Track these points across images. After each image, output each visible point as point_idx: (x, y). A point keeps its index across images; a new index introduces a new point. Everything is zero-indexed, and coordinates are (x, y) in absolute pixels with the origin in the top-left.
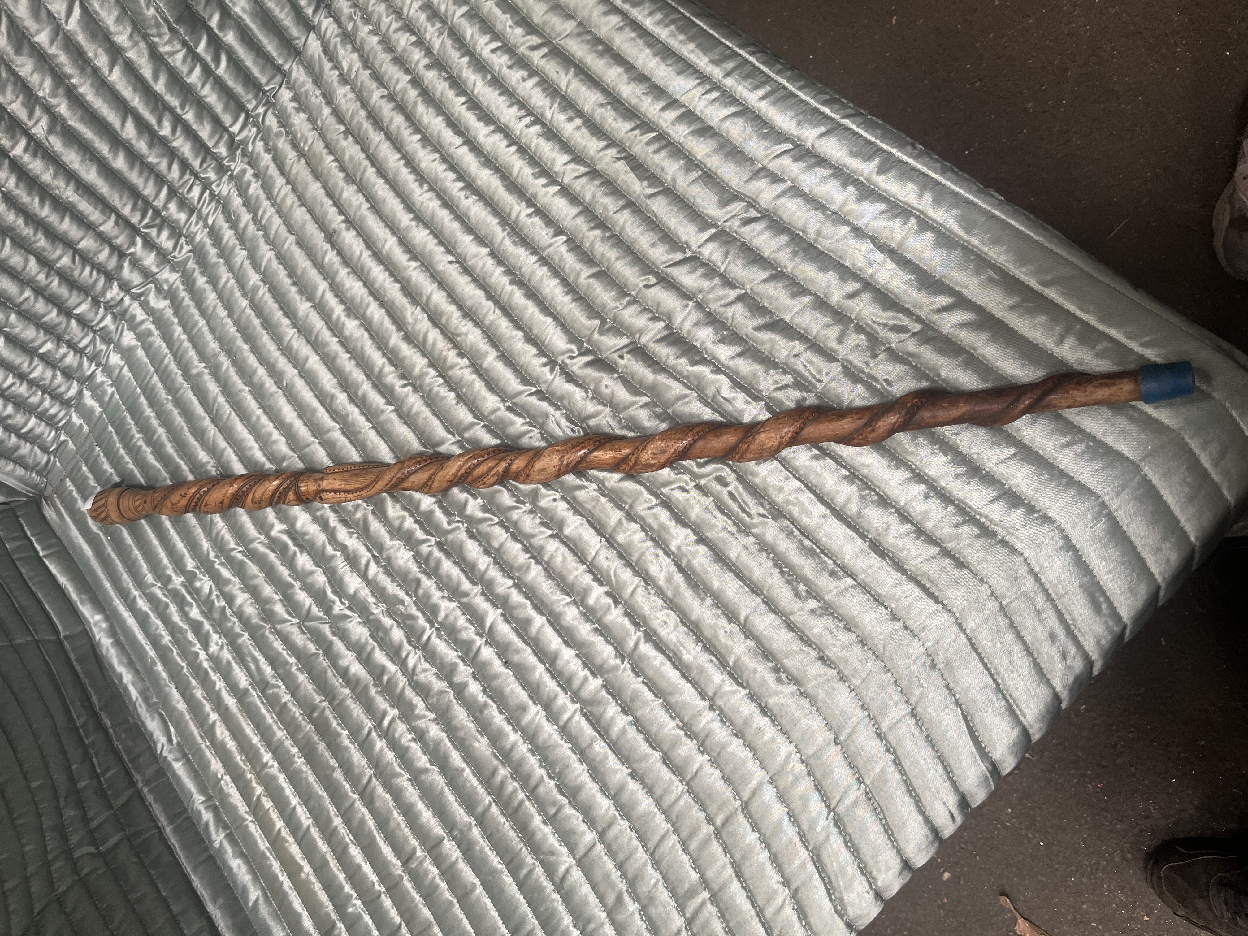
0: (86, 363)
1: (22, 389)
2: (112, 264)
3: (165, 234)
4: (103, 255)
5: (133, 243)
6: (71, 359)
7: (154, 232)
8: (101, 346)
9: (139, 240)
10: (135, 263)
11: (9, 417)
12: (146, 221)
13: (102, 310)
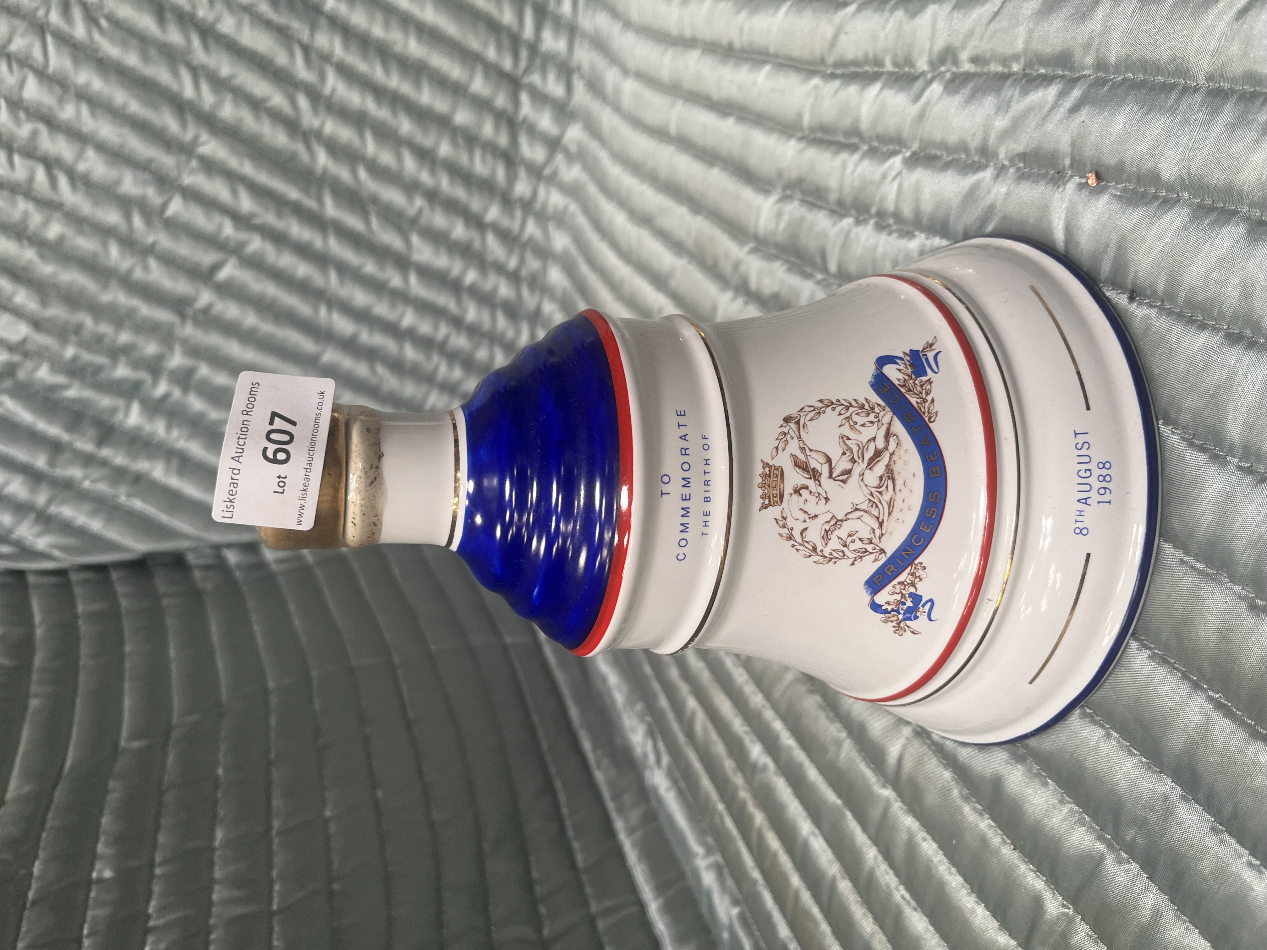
0: (525, 292)
1: (460, 341)
2: (503, 140)
3: (551, 77)
4: (488, 130)
5: (516, 102)
6: (504, 290)
7: (535, 78)
8: (533, 264)
9: (524, 98)
10: (533, 131)
11: (460, 382)
12: (523, 64)
13: (518, 213)
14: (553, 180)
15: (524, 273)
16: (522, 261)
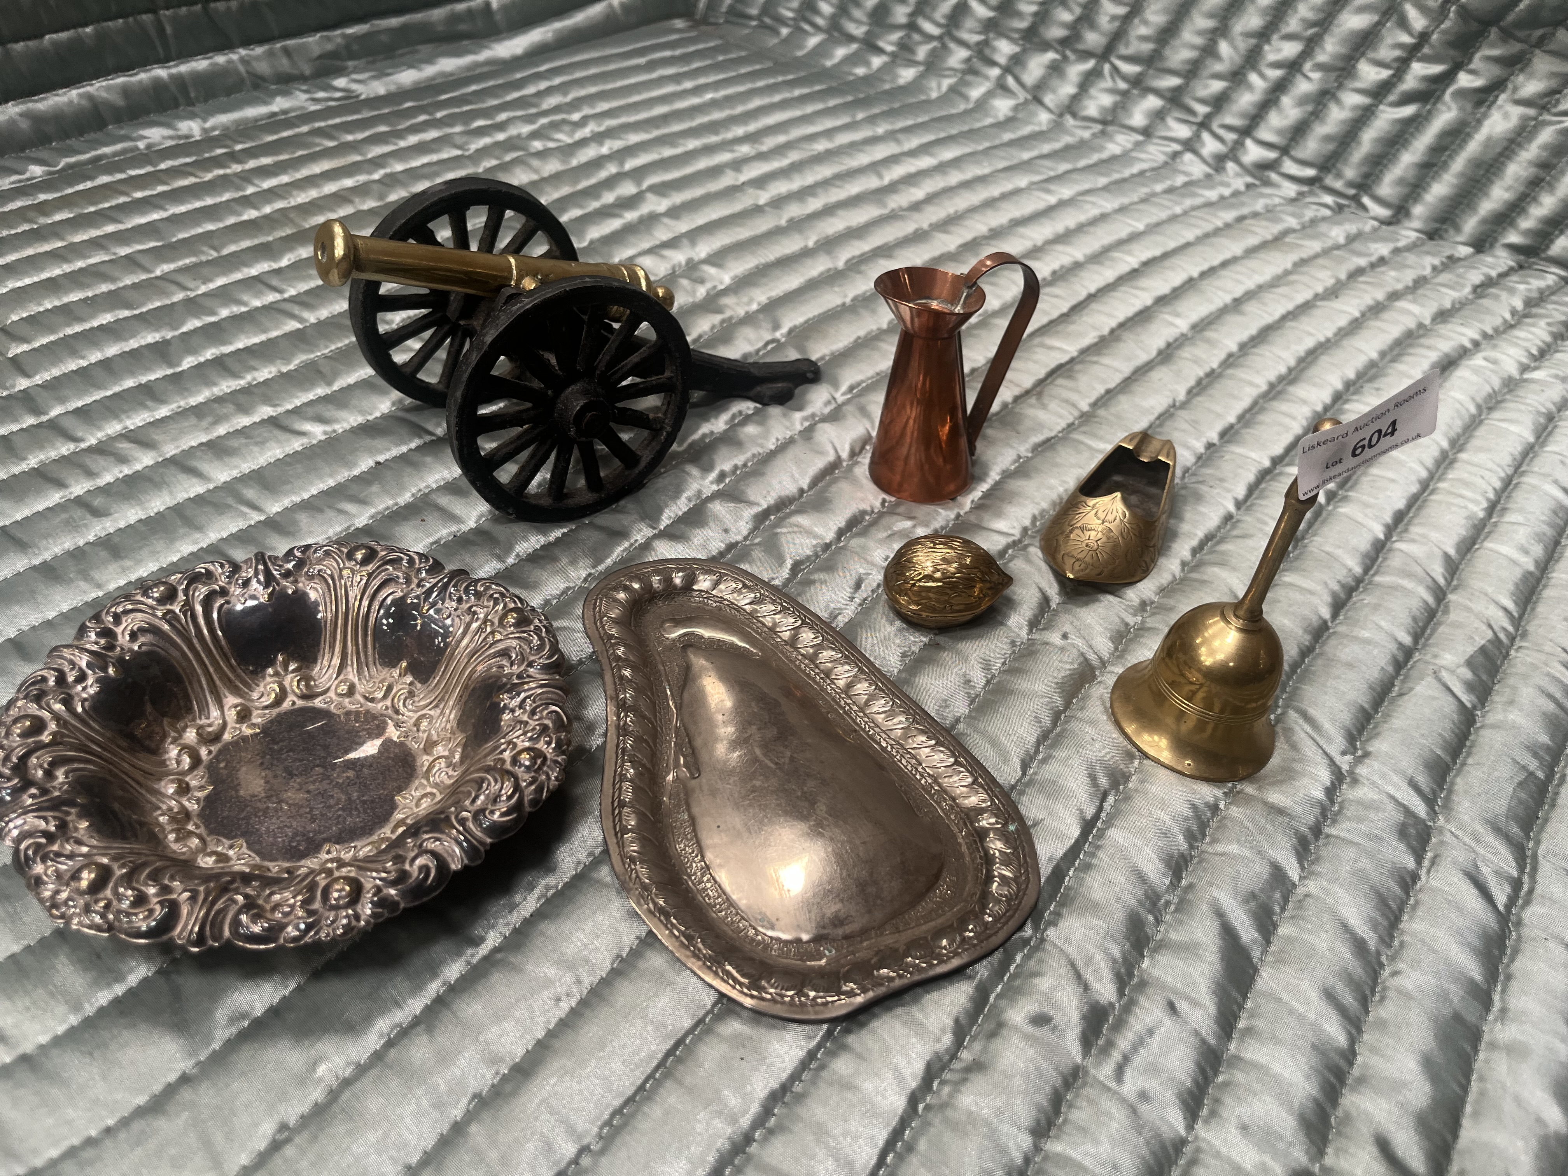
2: (1051, 33)
4: (1064, 14)
6: (901, 11)
7: (1106, 82)
12: (1123, 66)
13: (975, 40)
14: (1001, 87)
15: (916, 37)
16: (930, 38)
